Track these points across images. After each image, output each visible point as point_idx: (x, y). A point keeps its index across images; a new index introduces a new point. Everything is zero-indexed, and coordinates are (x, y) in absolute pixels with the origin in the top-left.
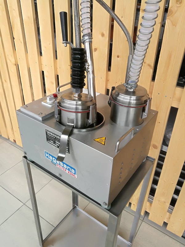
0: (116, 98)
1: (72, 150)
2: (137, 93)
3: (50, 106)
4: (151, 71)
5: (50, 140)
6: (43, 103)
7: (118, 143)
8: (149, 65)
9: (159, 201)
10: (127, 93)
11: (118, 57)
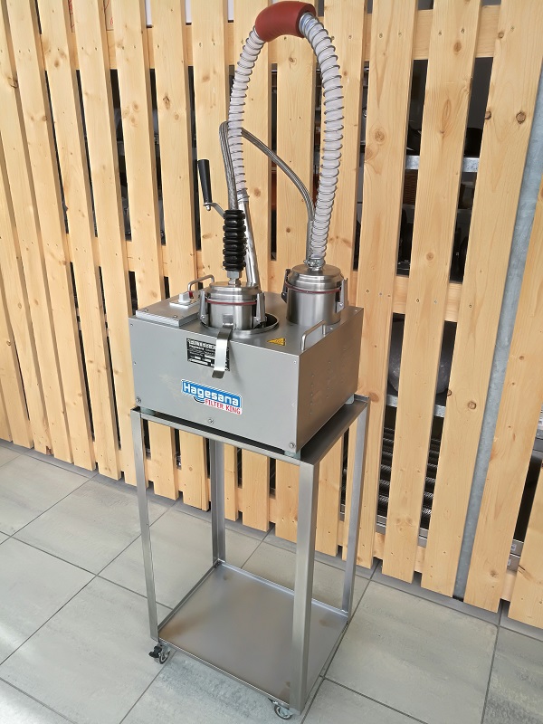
0: (295, 282)
1: (234, 363)
2: (324, 272)
3: (186, 307)
4: (350, 251)
5: (194, 355)
6: (171, 304)
7: (304, 338)
8: (345, 241)
9: (398, 520)
10: (311, 273)
11: (288, 230)
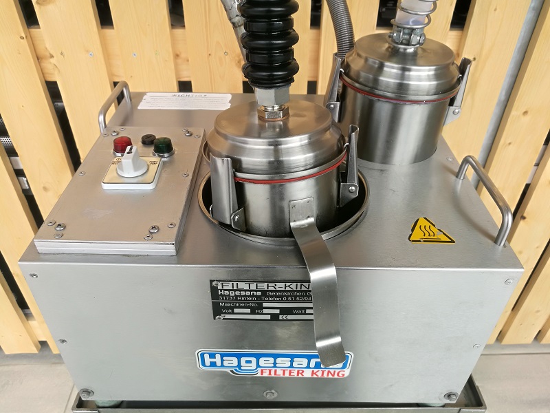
3: (150, 187)
5: (232, 308)
6: (106, 187)
